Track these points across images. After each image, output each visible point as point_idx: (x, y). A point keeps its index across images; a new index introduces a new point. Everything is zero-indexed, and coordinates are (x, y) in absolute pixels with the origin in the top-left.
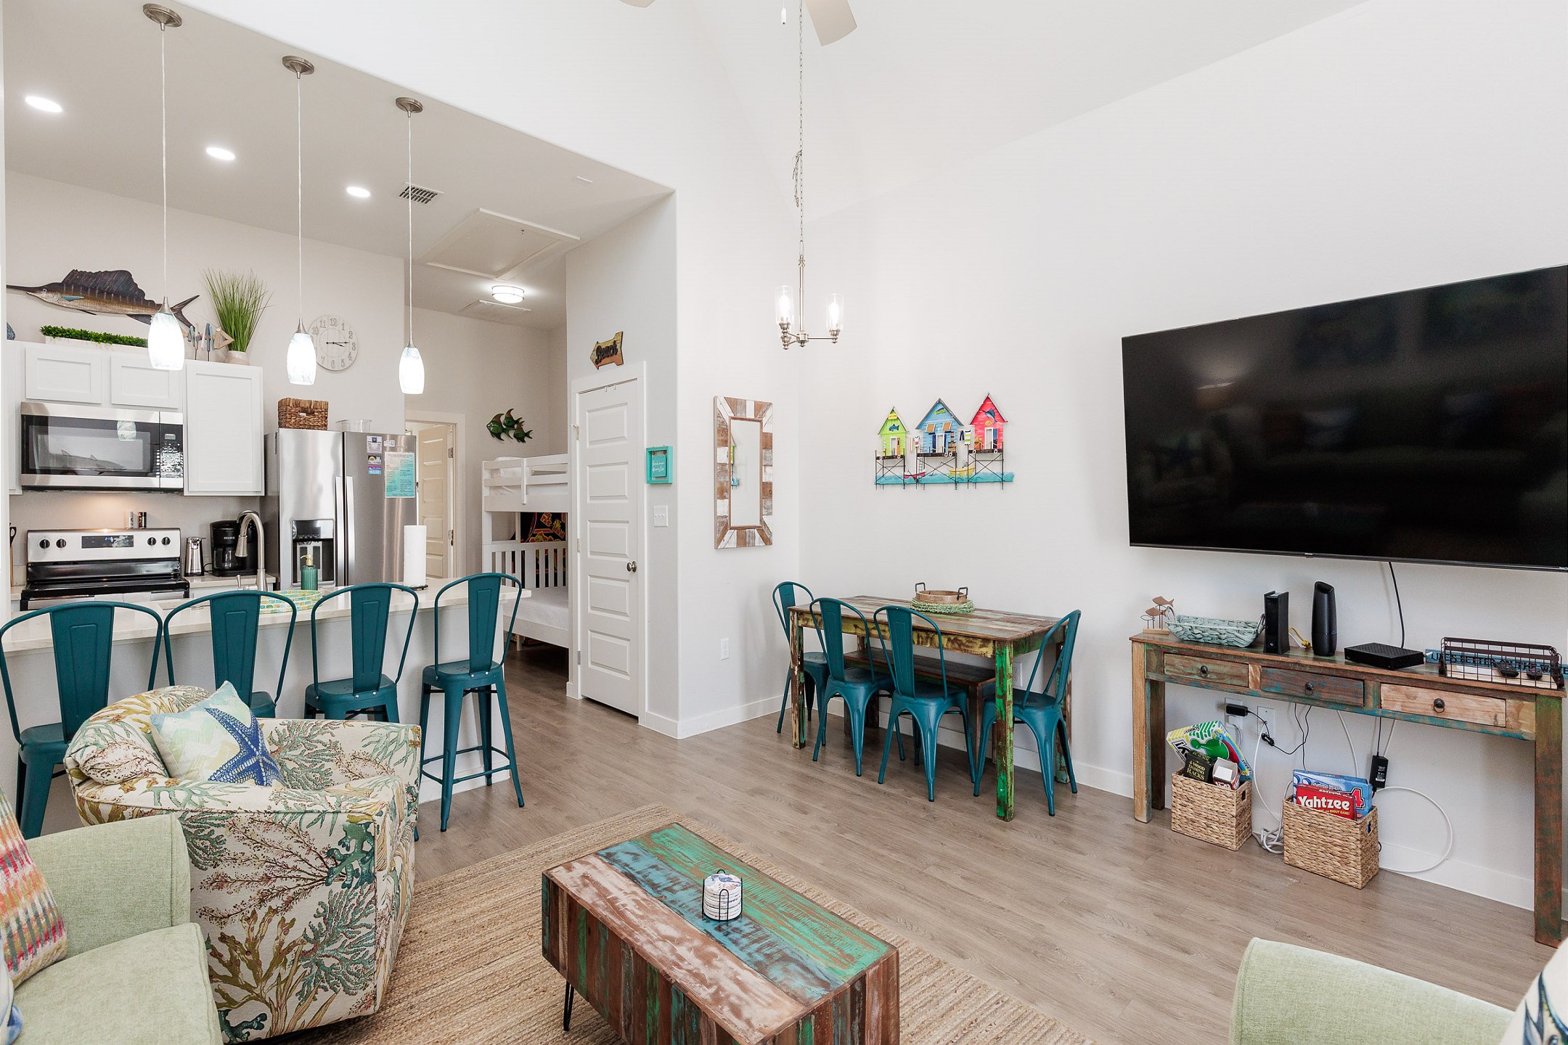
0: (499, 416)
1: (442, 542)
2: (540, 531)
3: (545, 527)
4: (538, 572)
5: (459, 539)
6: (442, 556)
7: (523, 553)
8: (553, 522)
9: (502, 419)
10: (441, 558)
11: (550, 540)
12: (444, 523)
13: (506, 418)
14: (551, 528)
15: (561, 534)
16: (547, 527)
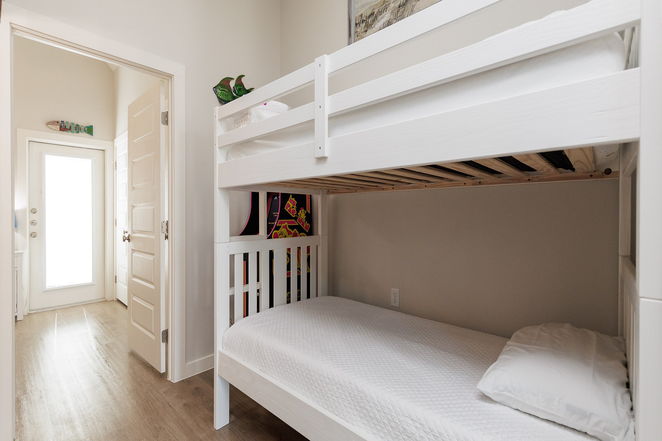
0: (227, 80)
1: (153, 237)
2: (284, 222)
3: (290, 217)
4: (289, 274)
5: (176, 232)
6: (153, 255)
7: (271, 253)
8: (298, 212)
9: (232, 84)
10: (151, 258)
11: (295, 235)
12: (156, 213)
13: (236, 85)
14: (296, 218)
15: (306, 227)
16: (292, 218)
